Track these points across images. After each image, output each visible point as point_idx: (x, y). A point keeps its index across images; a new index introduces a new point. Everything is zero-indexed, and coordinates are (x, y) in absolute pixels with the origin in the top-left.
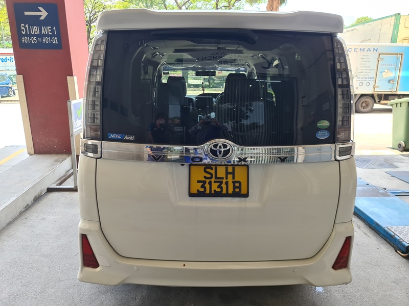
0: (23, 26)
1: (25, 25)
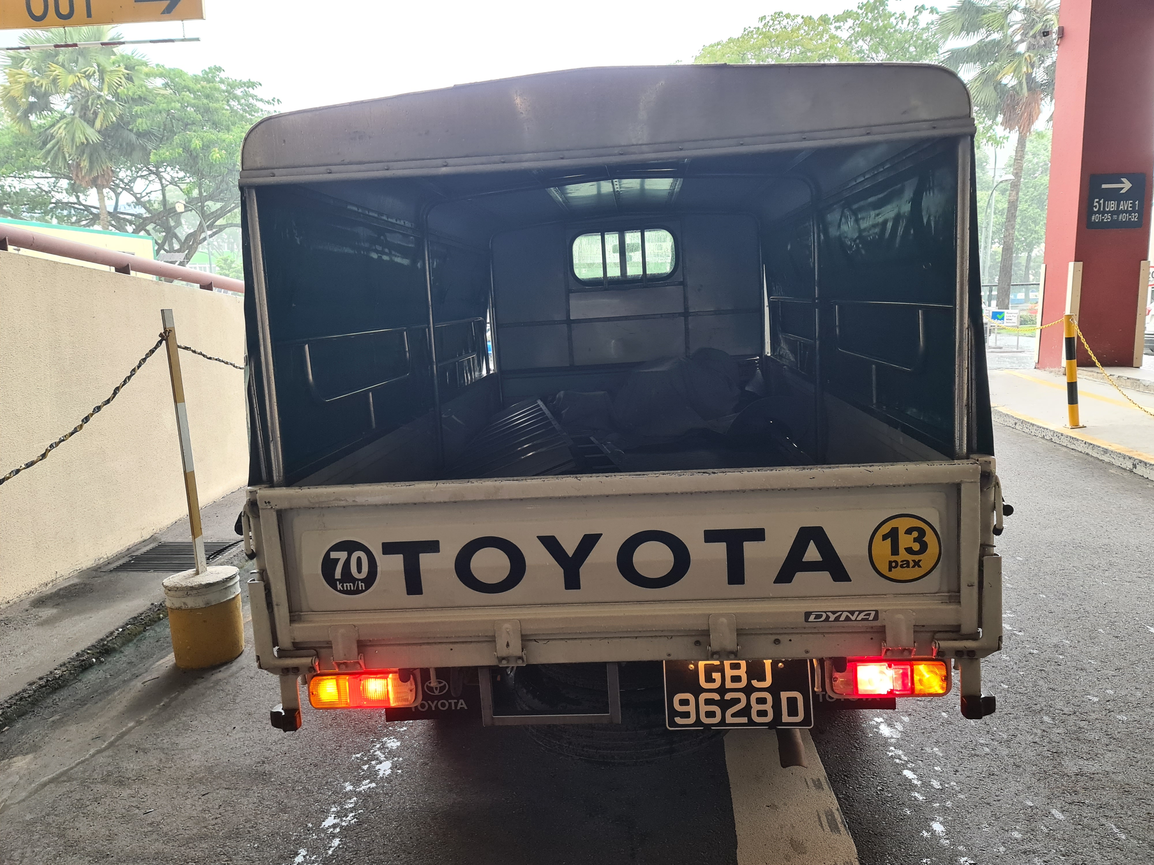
0: (1097, 202)
1: (1100, 200)
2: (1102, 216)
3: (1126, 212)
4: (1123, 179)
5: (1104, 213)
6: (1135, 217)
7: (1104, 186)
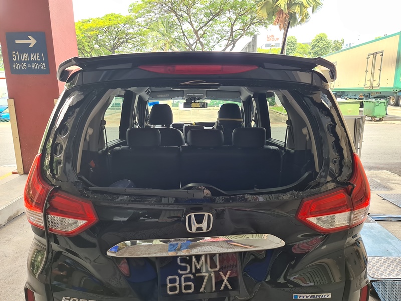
0: (14, 54)
1: (16, 52)
2: (20, 65)
3: (36, 62)
4: (30, 37)
5: (20, 62)
6: (43, 66)
7: (17, 42)
